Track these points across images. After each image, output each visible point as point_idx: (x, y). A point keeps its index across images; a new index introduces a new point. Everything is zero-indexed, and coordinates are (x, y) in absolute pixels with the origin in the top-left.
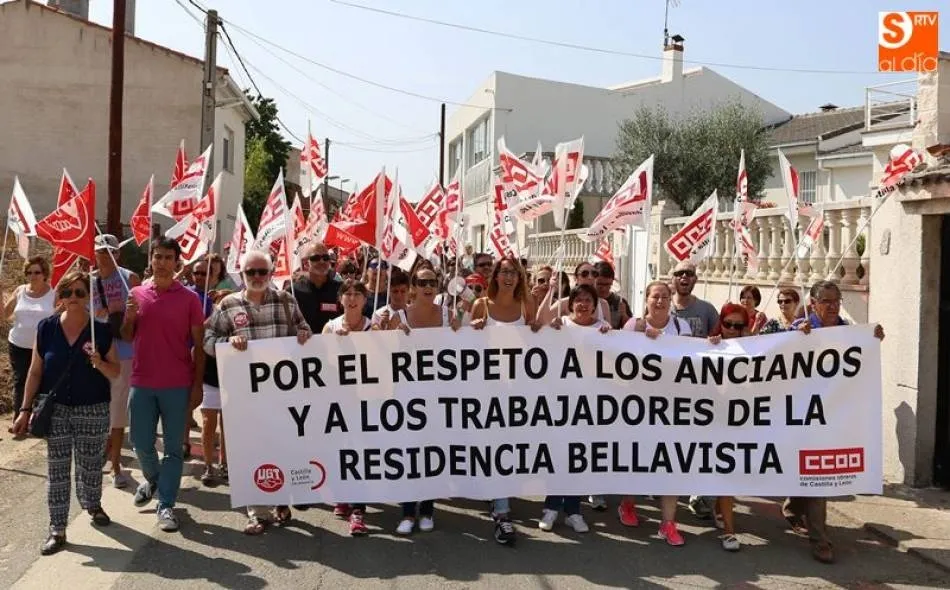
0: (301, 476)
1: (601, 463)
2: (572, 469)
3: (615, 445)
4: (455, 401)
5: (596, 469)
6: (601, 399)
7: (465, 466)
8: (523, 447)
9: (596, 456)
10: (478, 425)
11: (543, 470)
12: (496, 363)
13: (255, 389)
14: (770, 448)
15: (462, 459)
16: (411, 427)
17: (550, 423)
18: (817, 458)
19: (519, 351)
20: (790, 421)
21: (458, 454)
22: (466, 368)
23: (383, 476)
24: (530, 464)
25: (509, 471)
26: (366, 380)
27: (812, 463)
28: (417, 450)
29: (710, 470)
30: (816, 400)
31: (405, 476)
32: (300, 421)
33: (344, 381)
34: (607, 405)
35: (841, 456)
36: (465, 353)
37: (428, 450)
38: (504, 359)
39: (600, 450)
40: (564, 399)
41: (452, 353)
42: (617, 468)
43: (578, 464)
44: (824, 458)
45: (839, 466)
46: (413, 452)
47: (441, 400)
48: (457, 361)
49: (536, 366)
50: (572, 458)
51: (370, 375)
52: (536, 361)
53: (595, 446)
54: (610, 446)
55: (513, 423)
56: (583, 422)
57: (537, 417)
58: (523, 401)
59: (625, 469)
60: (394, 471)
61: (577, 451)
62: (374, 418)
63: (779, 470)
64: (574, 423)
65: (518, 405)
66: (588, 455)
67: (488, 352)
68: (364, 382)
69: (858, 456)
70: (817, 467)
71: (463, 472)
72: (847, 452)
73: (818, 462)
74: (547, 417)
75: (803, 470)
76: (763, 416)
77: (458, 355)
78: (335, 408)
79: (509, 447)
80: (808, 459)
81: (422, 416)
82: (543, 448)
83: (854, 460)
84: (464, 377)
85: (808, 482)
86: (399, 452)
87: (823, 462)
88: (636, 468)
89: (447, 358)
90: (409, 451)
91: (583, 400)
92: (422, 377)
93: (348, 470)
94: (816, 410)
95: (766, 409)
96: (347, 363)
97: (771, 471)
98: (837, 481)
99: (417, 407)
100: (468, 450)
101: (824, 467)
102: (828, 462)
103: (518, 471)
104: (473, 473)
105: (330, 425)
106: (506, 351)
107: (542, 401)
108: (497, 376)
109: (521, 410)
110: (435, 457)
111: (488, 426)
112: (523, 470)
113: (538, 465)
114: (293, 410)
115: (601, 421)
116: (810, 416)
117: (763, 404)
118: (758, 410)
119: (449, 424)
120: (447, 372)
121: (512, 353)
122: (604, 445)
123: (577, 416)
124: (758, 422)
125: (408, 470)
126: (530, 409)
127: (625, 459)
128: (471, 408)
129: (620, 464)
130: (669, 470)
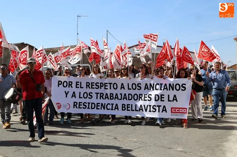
0: (65, 106)
1: (129, 109)
2: (123, 110)
3: (132, 105)
4: (99, 93)
5: (128, 110)
6: (129, 94)
7: (100, 107)
8: (112, 104)
9: (128, 107)
10: (103, 99)
11: (116, 110)
12: (107, 86)
13: (58, 86)
14: (164, 107)
15: (99, 106)
16: (89, 98)
17: (118, 99)
18: (175, 109)
19: (112, 83)
20: (169, 101)
21: (98, 105)
22: (101, 86)
23: (82, 108)
24: (114, 108)
25: (109, 109)
26: (81, 87)
27: (174, 110)
28: (90, 103)
29: (151, 111)
30: (175, 96)
31: (87, 108)
32: (67, 94)
33: (76, 87)
34: (130, 96)
35: (181, 109)
36: (101, 83)
37: (92, 103)
38: (109, 85)
39: (129, 106)
40: (121, 94)
41: (98, 83)
42: (132, 110)
43: (124, 109)
44: (177, 109)
45: (180, 112)
46: (89, 103)
47: (96, 93)
48: (99, 85)
49: (115, 87)
50: (123, 107)
51: (82, 87)
52: (115, 86)
53: (128, 105)
54: (131, 105)
55: (111, 99)
56: (125, 99)
57: (116, 98)
58: (113, 94)
59: (134, 110)
60: (85, 107)
61: (124, 106)
62: (82, 96)
63: (166, 112)
64: (123, 99)
65: (112, 95)
66: (126, 107)
67: (105, 84)
68: (80, 88)
69: (186, 110)
70: (175, 111)
71: (99, 109)
72: (183, 108)
73: (175, 110)
74: (118, 98)
75: (172, 112)
76: (163, 99)
77: (100, 83)
78: (74, 93)
79: (110, 104)
80: (173, 109)
81: (92, 96)
82: (117, 105)
83: (185, 111)
84: (101, 88)
85: (173, 115)
86: (86, 103)
87: (176, 110)
88: (136, 110)
89: (97, 84)
90: (88, 103)
91: (125, 95)
92: (92, 88)
93: (75, 106)
94: (175, 98)
95: (163, 98)
96: (78, 83)
97: (164, 112)
98: (179, 115)
99: (91, 94)
100: (101, 104)
101: (177, 111)
102: (177, 110)
103: (111, 110)
104: (101, 109)
105: (73, 96)
106: (109, 83)
107: (117, 94)
108: (107, 89)
109: (112, 96)
110: (93, 105)
111: (105, 99)
112: (112, 109)
113: (115, 108)
114: (65, 92)
115: (129, 100)
116: (174, 100)
117: (162, 96)
118: (161, 98)
119: (97, 98)
120: (97, 87)
121: (110, 84)
122: (129, 105)
123: (124, 98)
124: (161, 100)
125: (87, 107)
126: (114, 96)
127: (134, 108)
128: (102, 95)
129: (133, 109)
130: (143, 111)
